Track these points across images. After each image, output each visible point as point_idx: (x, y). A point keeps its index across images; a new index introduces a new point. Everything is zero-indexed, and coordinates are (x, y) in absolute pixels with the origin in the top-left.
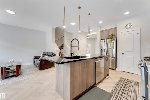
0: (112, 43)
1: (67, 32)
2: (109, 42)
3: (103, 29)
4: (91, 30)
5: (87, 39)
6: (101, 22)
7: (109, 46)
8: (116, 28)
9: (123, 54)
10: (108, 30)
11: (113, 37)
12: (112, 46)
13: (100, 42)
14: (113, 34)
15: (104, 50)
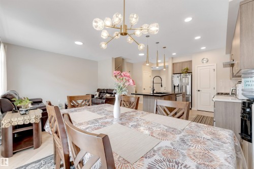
0: (186, 79)
1: (127, 63)
2: (183, 77)
3: (175, 61)
4: (159, 61)
5: (152, 70)
6: (174, 54)
7: (184, 81)
8: (191, 62)
9: (199, 91)
10: (183, 63)
11: (188, 71)
12: (186, 82)
13: (172, 76)
14: (188, 67)
15: (178, 86)
